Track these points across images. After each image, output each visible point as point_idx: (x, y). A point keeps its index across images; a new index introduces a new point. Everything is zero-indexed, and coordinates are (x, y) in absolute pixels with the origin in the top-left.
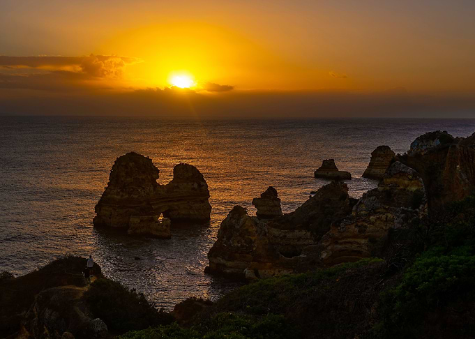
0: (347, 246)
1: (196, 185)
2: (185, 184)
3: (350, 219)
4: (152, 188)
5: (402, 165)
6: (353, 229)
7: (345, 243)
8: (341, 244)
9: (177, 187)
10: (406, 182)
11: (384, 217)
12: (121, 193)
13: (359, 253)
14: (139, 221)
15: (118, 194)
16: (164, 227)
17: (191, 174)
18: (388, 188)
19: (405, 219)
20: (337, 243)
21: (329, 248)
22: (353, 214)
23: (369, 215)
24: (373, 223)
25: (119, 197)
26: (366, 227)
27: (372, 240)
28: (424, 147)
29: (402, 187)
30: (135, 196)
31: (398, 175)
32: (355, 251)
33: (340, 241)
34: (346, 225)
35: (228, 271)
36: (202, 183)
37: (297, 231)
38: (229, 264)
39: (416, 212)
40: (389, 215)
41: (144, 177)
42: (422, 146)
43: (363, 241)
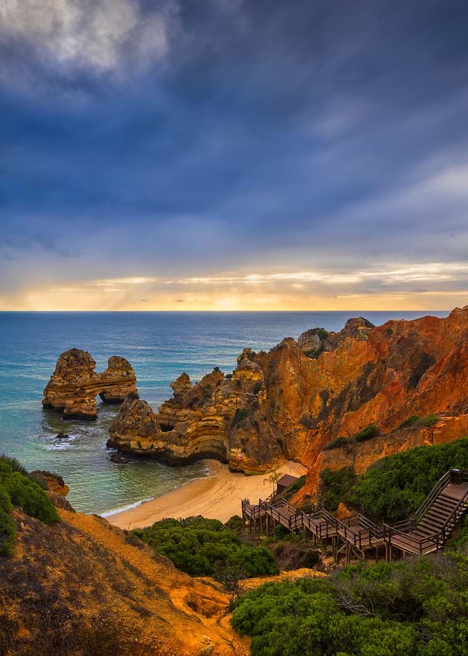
0: (209, 422)
1: (125, 373)
2: (116, 372)
3: (211, 402)
4: (88, 376)
5: (249, 361)
6: (213, 410)
7: (208, 420)
8: (204, 421)
9: (110, 375)
10: (251, 374)
11: (234, 400)
12: (62, 381)
13: (217, 427)
14: (73, 402)
15: (60, 381)
16: (91, 407)
17: (121, 365)
18: (239, 379)
19: (249, 402)
20: (200, 420)
21: (194, 424)
22: (213, 398)
23: (225, 399)
24: (226, 405)
25: (61, 384)
26: (222, 408)
27: (226, 417)
28: (307, 340)
29: (248, 378)
30: (74, 383)
31: (246, 369)
32: (215, 426)
33: (203, 419)
34: (207, 407)
35: (121, 443)
36: (130, 371)
37: (184, 410)
38: (123, 437)
39: (256, 397)
40: (239, 399)
41: (82, 367)
42: (305, 339)
43: (219, 419)
